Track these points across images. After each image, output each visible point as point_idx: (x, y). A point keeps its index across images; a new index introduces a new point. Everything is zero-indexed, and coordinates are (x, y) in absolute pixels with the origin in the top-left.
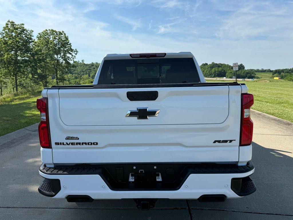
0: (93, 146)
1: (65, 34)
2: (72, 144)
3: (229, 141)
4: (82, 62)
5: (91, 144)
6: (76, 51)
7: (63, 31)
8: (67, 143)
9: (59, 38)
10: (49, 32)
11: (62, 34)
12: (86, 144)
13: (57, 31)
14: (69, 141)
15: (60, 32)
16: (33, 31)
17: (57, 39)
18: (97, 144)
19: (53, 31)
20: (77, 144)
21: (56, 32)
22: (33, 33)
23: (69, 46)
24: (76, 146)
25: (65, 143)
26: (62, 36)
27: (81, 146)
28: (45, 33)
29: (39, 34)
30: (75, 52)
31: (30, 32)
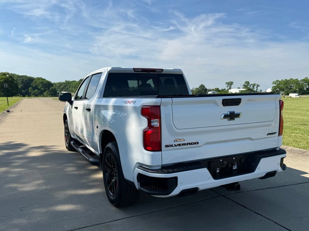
0: (195, 145)
2: (179, 145)
3: (274, 133)
5: (194, 144)
8: (175, 145)
12: (190, 144)
14: (176, 143)
18: (198, 143)
20: (183, 144)
24: (182, 147)
25: (173, 145)
27: (186, 146)
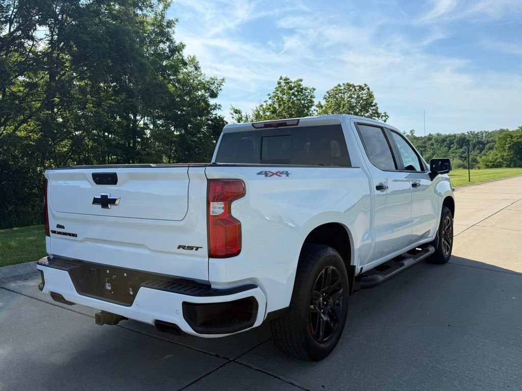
1: (368, 89)
3: (195, 248)
4: (410, 135)
6: (385, 116)
7: (367, 84)
9: (358, 97)
10: (342, 88)
11: (363, 89)
13: (356, 84)
15: (360, 87)
16: (314, 89)
17: (354, 98)
19: (349, 85)
21: (354, 87)
22: (315, 91)
23: (374, 108)
26: (364, 92)
28: (337, 90)
29: (328, 92)
30: (384, 118)
31: (310, 92)
